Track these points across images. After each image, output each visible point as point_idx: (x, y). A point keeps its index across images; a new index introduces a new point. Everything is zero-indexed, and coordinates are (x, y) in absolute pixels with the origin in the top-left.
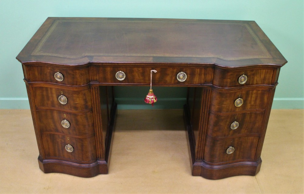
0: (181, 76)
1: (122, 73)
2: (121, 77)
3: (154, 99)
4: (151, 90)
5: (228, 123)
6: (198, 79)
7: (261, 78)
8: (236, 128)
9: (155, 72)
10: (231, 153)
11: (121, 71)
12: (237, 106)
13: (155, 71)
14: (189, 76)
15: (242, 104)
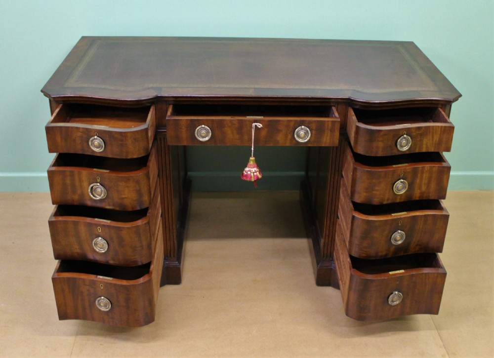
0: (302, 133)
1: (206, 129)
2: (203, 135)
3: (258, 173)
4: (252, 158)
5: (386, 233)
6: (328, 138)
7: (435, 140)
8: (400, 242)
9: (259, 127)
10: (398, 303)
11: (203, 126)
12: (398, 193)
13: (260, 125)
14: (314, 132)
15: (406, 189)
